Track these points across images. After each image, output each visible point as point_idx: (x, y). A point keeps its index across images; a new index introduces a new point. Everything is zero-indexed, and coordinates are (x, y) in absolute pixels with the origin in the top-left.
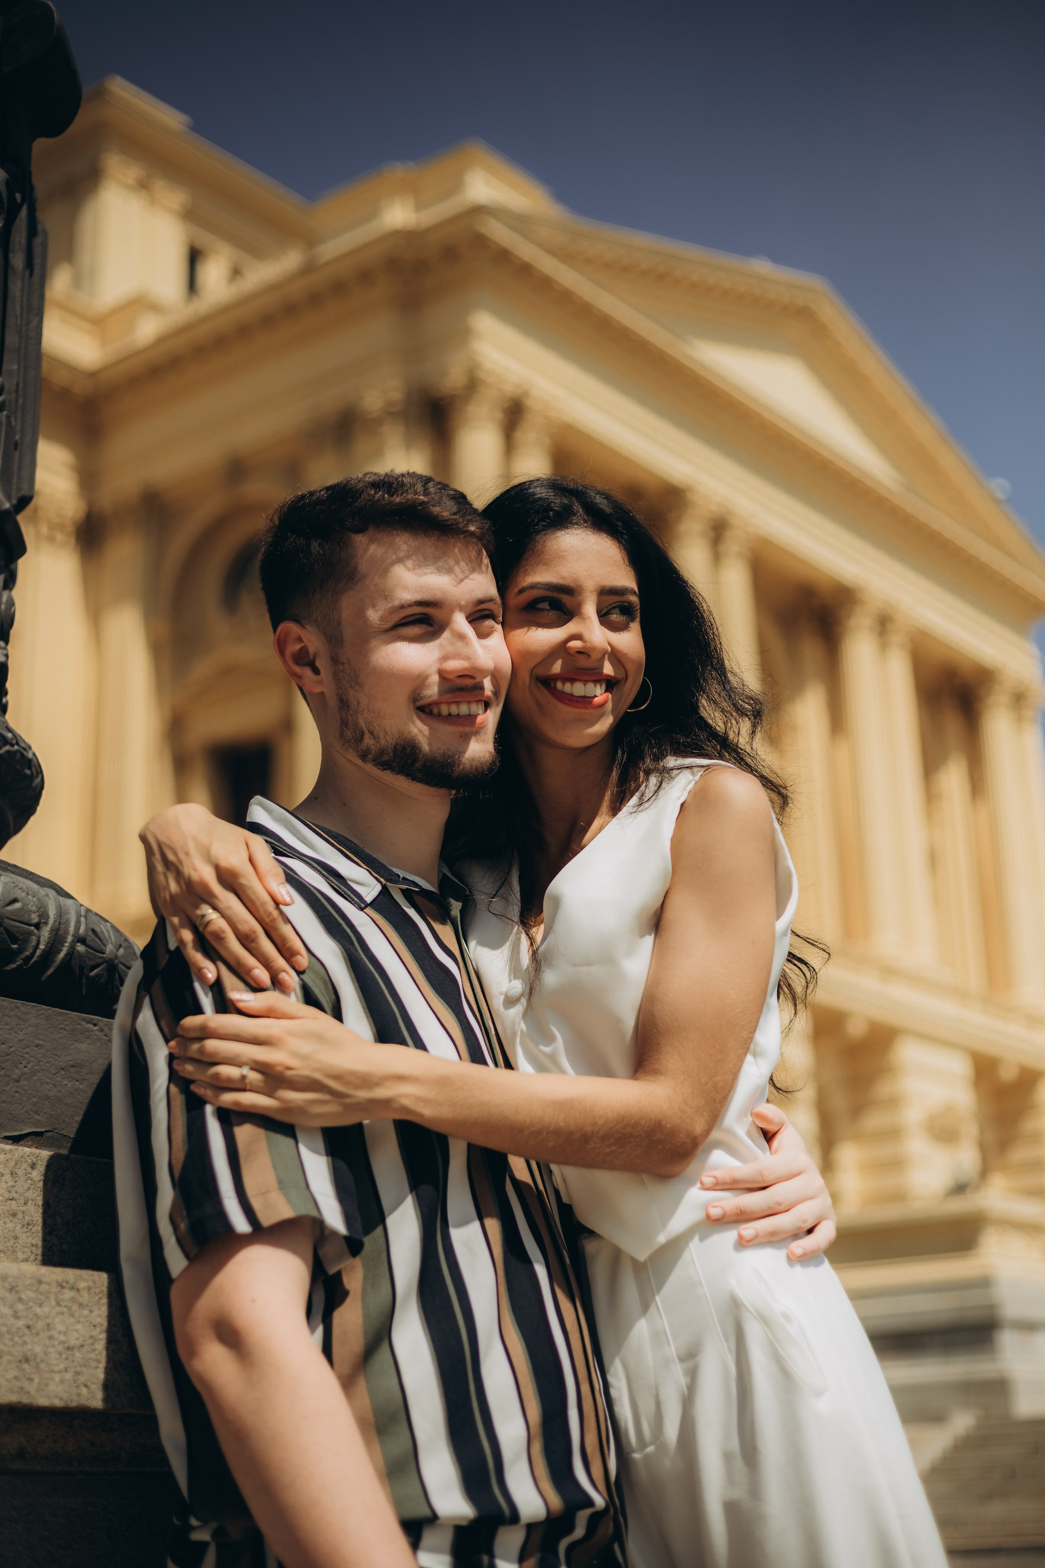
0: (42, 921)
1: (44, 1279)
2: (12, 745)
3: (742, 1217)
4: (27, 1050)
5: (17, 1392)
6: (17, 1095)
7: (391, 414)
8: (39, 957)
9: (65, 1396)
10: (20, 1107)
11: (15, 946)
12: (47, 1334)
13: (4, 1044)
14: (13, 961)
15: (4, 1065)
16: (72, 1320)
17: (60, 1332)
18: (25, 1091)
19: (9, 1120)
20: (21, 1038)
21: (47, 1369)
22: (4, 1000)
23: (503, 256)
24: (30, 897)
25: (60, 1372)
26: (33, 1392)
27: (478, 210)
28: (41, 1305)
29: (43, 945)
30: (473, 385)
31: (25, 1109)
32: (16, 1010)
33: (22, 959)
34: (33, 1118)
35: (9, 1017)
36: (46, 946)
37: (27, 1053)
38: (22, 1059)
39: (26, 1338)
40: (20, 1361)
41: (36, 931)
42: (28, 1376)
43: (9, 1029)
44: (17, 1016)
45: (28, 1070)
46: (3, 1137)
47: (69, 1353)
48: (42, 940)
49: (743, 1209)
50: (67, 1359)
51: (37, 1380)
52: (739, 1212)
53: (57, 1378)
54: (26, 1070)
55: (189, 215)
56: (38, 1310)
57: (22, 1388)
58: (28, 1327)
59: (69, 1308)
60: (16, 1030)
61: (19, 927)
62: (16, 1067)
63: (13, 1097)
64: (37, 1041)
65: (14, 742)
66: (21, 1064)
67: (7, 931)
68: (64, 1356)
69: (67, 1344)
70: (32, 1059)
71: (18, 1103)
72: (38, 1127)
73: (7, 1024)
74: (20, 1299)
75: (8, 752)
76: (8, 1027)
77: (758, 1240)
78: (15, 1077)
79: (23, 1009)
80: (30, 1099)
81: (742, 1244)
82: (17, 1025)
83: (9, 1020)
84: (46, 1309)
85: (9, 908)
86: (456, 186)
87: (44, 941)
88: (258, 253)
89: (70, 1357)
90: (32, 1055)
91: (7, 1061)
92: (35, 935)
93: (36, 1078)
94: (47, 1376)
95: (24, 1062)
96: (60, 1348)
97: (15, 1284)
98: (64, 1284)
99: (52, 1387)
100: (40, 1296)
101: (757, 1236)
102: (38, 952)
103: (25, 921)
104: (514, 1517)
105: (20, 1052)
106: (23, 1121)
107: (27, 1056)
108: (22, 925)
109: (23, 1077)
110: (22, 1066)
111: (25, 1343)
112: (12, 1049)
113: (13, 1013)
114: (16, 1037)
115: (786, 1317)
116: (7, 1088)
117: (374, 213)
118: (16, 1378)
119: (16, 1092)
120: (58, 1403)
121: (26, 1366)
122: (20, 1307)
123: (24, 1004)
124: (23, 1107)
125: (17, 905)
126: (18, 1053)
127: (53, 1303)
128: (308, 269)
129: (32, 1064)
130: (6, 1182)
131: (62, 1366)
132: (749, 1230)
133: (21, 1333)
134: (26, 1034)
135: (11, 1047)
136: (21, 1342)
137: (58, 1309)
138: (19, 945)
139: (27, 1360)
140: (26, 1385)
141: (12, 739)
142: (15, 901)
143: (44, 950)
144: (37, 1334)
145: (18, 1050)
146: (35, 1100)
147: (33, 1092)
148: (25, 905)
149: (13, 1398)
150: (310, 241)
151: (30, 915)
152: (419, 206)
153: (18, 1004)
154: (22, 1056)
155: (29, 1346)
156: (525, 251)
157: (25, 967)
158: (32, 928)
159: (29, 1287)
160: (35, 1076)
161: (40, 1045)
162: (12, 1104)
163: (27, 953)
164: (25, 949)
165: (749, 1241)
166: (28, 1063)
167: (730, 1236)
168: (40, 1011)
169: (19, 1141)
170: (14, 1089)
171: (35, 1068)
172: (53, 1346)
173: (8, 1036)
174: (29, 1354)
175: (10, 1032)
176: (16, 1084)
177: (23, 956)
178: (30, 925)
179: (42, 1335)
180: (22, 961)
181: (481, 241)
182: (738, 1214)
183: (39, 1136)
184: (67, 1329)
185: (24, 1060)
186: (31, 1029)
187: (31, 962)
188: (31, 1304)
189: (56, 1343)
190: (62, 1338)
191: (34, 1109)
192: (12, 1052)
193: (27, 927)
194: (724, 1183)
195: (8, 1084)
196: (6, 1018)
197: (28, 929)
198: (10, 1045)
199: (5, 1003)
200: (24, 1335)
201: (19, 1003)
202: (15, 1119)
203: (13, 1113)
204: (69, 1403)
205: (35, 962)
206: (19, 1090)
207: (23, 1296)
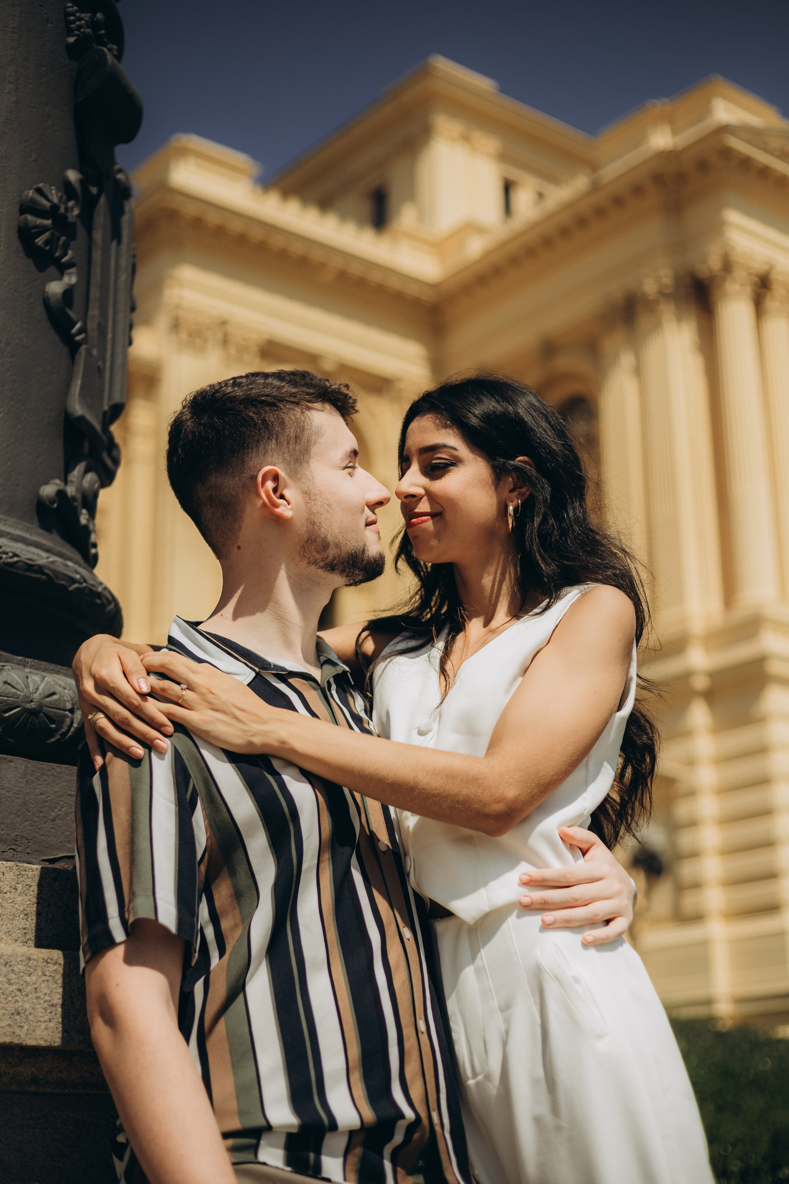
0: (75, 707)
1: (32, 957)
2: (80, 583)
3: (544, 907)
4: (61, 798)
5: (10, 1035)
6: (53, 830)
7: (663, 295)
8: (73, 733)
9: (49, 1038)
10: (56, 839)
11: (54, 726)
12: (35, 995)
13: (42, 794)
14: (53, 736)
15: (42, 810)
16: (55, 985)
17: (45, 994)
18: (60, 827)
19: (47, 848)
20: (56, 790)
21: (35, 1020)
22: (43, 764)
23: (746, 163)
24: (66, 691)
25: (45, 1021)
26: (23, 1036)
27: (724, 129)
28: (30, 975)
29: (76, 724)
30: (728, 266)
31: (59, 840)
32: (53, 771)
33: (60, 735)
34: (66, 846)
35: (46, 775)
36: (78, 725)
37: (61, 801)
38: (57, 805)
39: (17, 998)
40: (13, 1014)
41: (70, 715)
42: (19, 1024)
43: (46, 784)
44: (53, 775)
45: (62, 812)
46: (41, 860)
47: (53, 1008)
48: (75, 721)
49: (546, 900)
50: (50, 1013)
51: (26, 1027)
52: (544, 902)
53: (43, 1026)
54: (60, 812)
55: (503, 157)
56: (28, 979)
57: (14, 1033)
58: (20, 990)
59: (53, 978)
60: (52, 785)
61: (55, 712)
62: (52, 811)
63: (50, 832)
64: (69, 792)
65: (82, 580)
66: (56, 808)
67: (46, 715)
68: (49, 1011)
69: (51, 1002)
70: (66, 805)
71: (54, 836)
72: (70, 852)
73: (45, 781)
74: (13, 970)
75: (77, 589)
76: (46, 783)
77: (556, 925)
78: (51, 817)
79: (58, 770)
80: (63, 833)
81: (546, 927)
82: (53, 781)
83: (47, 778)
84: (34, 978)
85: (48, 699)
86: (706, 111)
87: (77, 721)
88: (554, 179)
89: (54, 1012)
90: (65, 802)
91: (45, 806)
92: (69, 717)
93: (68, 818)
94: (34, 1024)
95: (59, 807)
96: (45, 1005)
97: (8, 961)
98: (49, 961)
99: (38, 1032)
100: (29, 969)
101: (555, 922)
102: (72, 730)
103: (61, 707)
104: (333, 1126)
105: (55, 800)
106: (57, 848)
107: (61, 803)
108: (58, 711)
109: (58, 817)
110: (57, 810)
111: (17, 1001)
112: (49, 798)
113: (50, 773)
114: (52, 790)
115: (577, 980)
116: (46, 825)
117: (643, 138)
118: (9, 1025)
119: (52, 828)
120: (42, 1043)
121: (18, 1017)
122: (13, 976)
123: (59, 766)
124: (58, 839)
125: (55, 697)
126: (53, 801)
127: (40, 973)
128: (595, 187)
129: (65, 808)
130: (33, 891)
131: (47, 1018)
132: (550, 916)
133: (13, 995)
134: (61, 787)
135: (48, 797)
136: (14, 1001)
137: (44, 978)
138: (56, 725)
139: (18, 1013)
140: (18, 1031)
141: (80, 579)
142: (54, 694)
143: (77, 728)
144: (27, 995)
145: (54, 799)
146: (68, 833)
147: (66, 828)
148: (61, 696)
149: (8, 1040)
150: (594, 167)
151: (65, 704)
152: (675, 132)
153: (54, 767)
154: (57, 803)
155: (20, 1004)
156: (761, 157)
157: (62, 740)
158: (67, 712)
159: (20, 963)
160: (68, 816)
161: (72, 794)
162: (49, 837)
163: (63, 730)
164: (62, 728)
165: (549, 925)
166: (62, 808)
167: (536, 920)
168: (71, 770)
169: (55, 863)
170: (51, 826)
171: (67, 811)
172: (40, 1004)
173: (46, 789)
174: (20, 1009)
175: (47, 786)
176: (52, 822)
177: (60, 732)
178: (65, 710)
179: (30, 996)
180: (59, 736)
181: (727, 153)
182: (542, 903)
183: (70, 859)
184: (51, 992)
185: (59, 805)
186: (64, 783)
187: (68, 736)
188: (22, 974)
189: (42, 1001)
190: (47, 998)
191: (66, 840)
192: (49, 800)
193: (62, 712)
194: (536, 881)
195: (46, 823)
196: (45, 776)
197: (63, 713)
198: (47, 795)
199: (44, 766)
200: (16, 996)
201: (55, 765)
202: (51, 847)
203: (50, 843)
204: (52, 1043)
205: (70, 736)
206: (54, 827)
207: (15, 969)
